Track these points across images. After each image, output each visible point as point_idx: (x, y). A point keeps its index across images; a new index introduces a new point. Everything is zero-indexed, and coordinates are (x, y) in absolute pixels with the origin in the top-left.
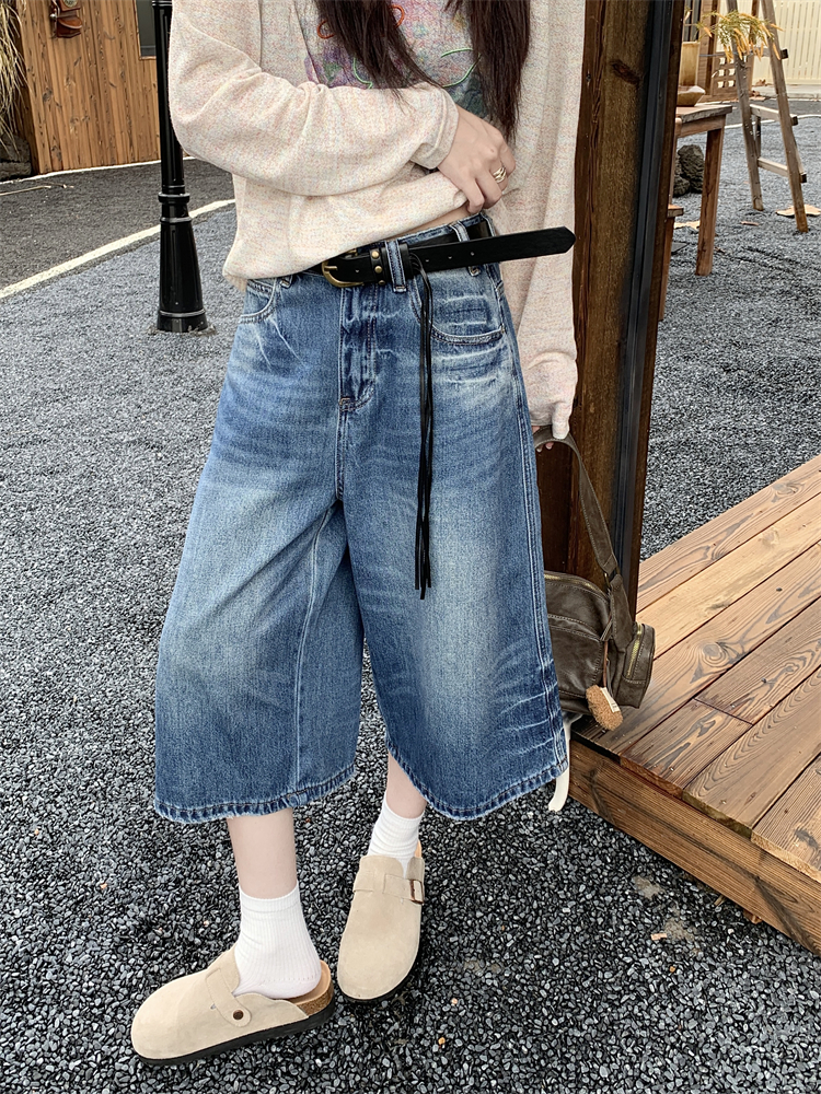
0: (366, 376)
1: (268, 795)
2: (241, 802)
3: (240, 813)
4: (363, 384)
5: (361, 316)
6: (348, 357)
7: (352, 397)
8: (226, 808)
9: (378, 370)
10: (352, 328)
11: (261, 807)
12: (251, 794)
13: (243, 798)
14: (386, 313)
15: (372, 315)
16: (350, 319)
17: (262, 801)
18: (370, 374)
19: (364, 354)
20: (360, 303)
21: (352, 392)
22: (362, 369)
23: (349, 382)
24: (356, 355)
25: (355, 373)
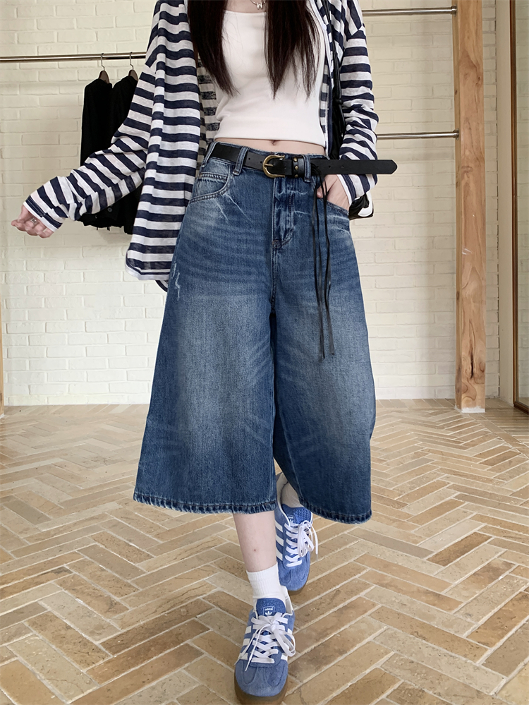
0: (288, 227)
1: (253, 501)
2: (237, 504)
3: (236, 511)
4: (286, 231)
5: (286, 192)
6: (279, 215)
7: (280, 240)
8: (227, 507)
9: (295, 224)
10: (281, 198)
11: (249, 508)
12: (243, 500)
13: (238, 501)
14: (300, 192)
15: (292, 192)
16: (280, 193)
17: (250, 504)
18: (291, 225)
19: (287, 213)
20: (286, 185)
21: (280, 236)
22: (287, 222)
23: (279, 230)
24: (283, 214)
25: (282, 224)
